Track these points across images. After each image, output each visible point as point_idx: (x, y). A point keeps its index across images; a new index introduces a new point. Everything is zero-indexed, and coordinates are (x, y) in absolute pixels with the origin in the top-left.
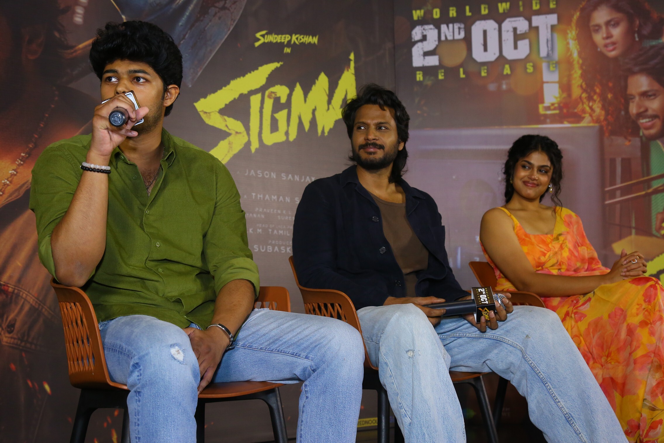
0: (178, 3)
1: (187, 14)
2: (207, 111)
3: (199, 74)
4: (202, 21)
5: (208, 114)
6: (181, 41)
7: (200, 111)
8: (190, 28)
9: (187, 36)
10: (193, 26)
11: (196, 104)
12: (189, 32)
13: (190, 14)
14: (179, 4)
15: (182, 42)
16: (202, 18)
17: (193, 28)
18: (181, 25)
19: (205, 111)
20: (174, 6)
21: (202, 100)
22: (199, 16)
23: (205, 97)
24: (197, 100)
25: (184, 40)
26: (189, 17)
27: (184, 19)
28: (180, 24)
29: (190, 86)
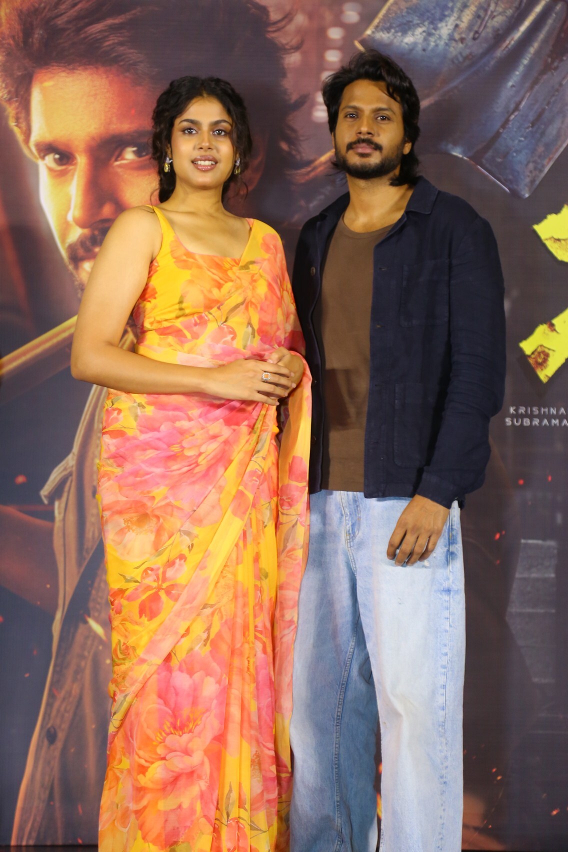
0: (506, 47)
1: (525, 62)
2: (560, 237)
3: (546, 170)
4: (556, 69)
5: (563, 242)
6: (510, 116)
7: (547, 239)
8: (532, 88)
9: (523, 103)
10: (535, 82)
11: (536, 227)
12: (528, 94)
13: (532, 61)
14: (510, 46)
15: (513, 117)
16: (556, 64)
17: (537, 87)
18: (513, 86)
19: (556, 237)
20: (499, 53)
21: (551, 218)
22: (549, 60)
23: (557, 210)
24: (540, 219)
25: (516, 113)
26: (529, 68)
27: (518, 73)
28: (510, 84)
29: (527, 195)
